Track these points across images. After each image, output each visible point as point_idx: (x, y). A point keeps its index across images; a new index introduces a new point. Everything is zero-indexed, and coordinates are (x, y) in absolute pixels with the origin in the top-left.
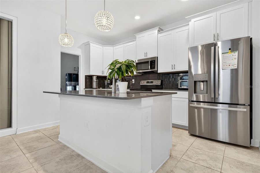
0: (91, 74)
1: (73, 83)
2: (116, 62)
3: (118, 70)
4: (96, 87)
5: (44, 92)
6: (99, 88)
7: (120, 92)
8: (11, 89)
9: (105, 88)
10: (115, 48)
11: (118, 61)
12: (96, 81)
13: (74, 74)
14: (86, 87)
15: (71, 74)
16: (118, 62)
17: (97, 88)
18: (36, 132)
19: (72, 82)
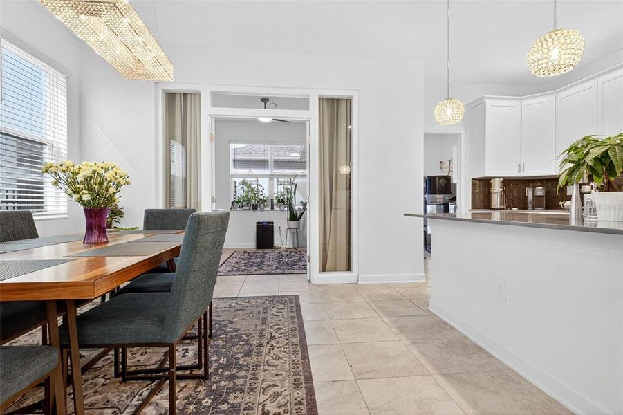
0: (488, 174)
1: (439, 198)
2: (589, 142)
3: (598, 162)
4: (501, 204)
5: (405, 215)
6: (509, 207)
7: (599, 219)
8: (350, 210)
9: (527, 209)
10: (562, 95)
11: (594, 137)
12: (501, 192)
13: (440, 177)
14: (474, 207)
15: (434, 178)
16: (596, 141)
17: (503, 209)
18: (386, 286)
19: (438, 196)
